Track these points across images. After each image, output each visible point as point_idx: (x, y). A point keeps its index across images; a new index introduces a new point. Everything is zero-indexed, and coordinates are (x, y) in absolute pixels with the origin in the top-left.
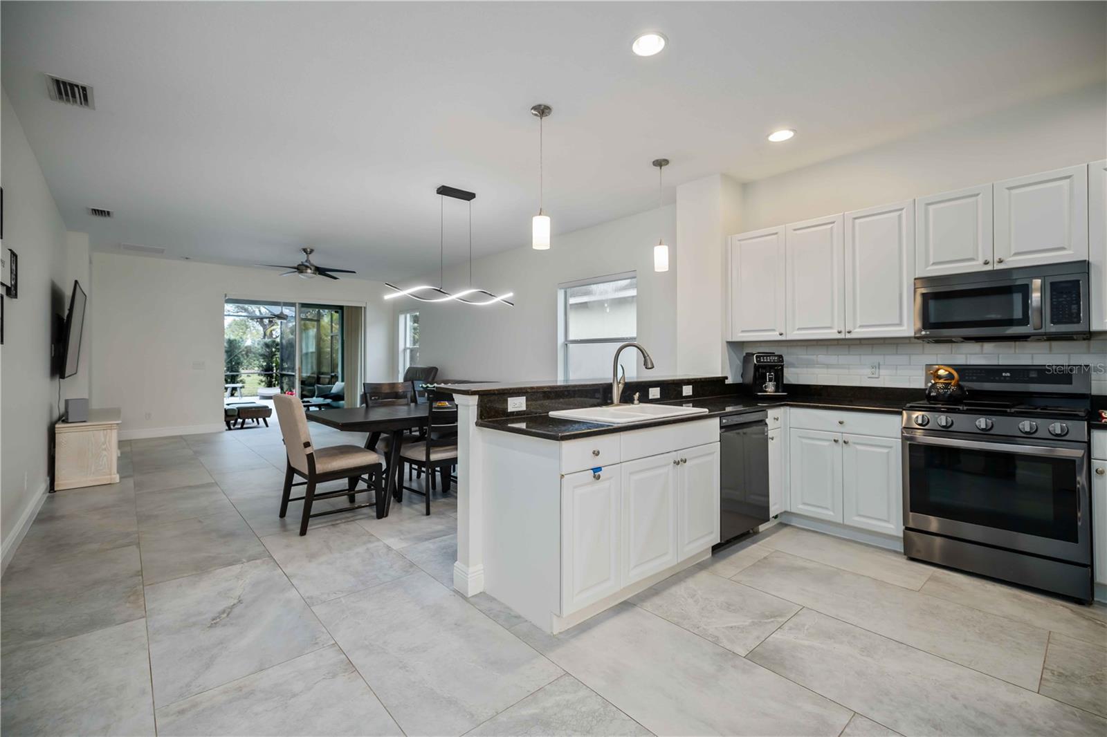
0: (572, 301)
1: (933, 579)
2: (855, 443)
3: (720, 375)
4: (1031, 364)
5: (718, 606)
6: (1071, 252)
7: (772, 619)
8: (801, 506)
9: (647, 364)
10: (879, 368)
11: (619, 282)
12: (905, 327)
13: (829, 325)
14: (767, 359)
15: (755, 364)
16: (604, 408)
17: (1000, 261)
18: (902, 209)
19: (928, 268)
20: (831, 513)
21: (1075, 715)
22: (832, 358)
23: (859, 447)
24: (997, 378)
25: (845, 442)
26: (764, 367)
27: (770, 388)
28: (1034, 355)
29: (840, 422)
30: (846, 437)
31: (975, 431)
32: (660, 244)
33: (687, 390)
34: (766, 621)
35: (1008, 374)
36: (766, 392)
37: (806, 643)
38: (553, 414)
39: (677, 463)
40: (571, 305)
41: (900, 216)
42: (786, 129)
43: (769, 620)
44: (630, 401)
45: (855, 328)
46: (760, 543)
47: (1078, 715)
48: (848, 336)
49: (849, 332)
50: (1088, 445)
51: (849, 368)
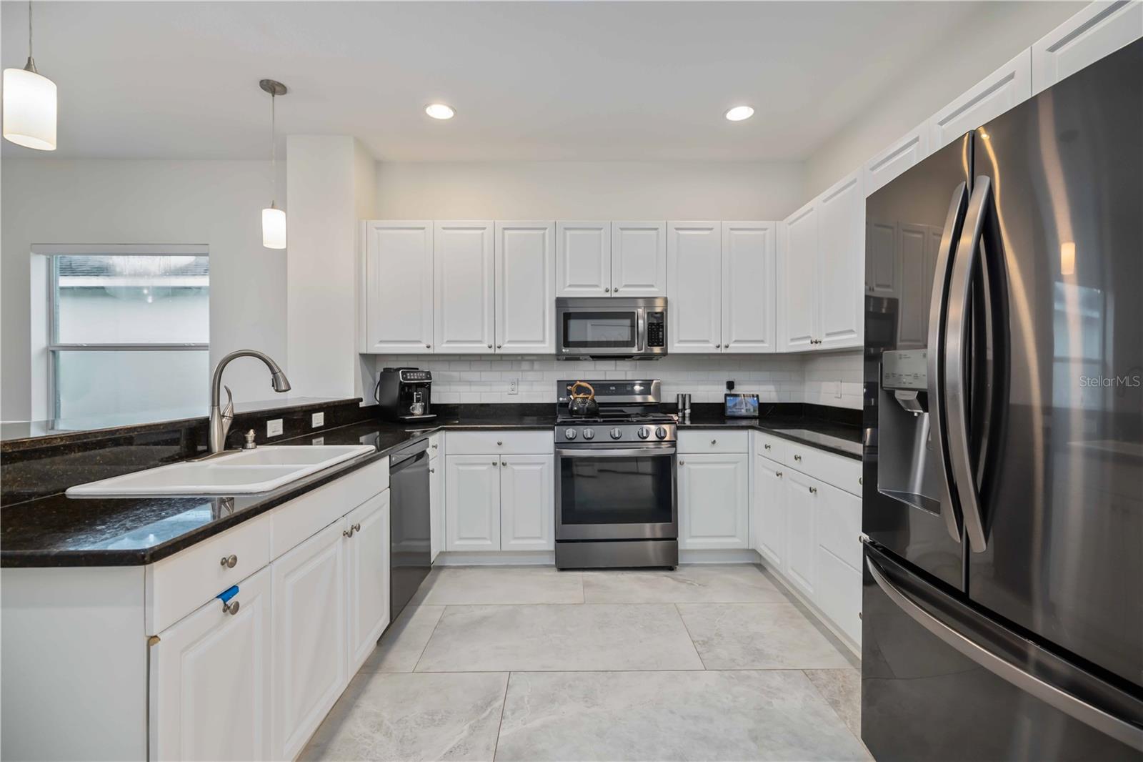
0: (65, 282)
1: (587, 585)
2: (512, 464)
3: (352, 397)
4: (624, 379)
5: (420, 725)
6: (656, 290)
7: (489, 710)
8: (457, 542)
9: (278, 383)
10: (518, 385)
11: (173, 258)
12: (547, 345)
13: (480, 339)
14: (414, 376)
15: (401, 382)
16: (196, 464)
17: (616, 291)
18: (545, 229)
19: (566, 290)
20: (489, 542)
21: (732, 678)
22: (473, 375)
23: (516, 468)
24: (607, 392)
25: (503, 464)
26: (410, 385)
27: (417, 410)
28: (608, 372)
29: (499, 444)
30: (505, 458)
31: (610, 441)
32: (273, 207)
33: (318, 420)
34: (484, 715)
35: (614, 388)
36: (413, 414)
37: (537, 723)
38: (75, 491)
39: (348, 534)
40: (62, 288)
41: (544, 235)
42: (445, 105)
43: (488, 712)
44: (243, 444)
45: (503, 344)
46: (425, 602)
47: (733, 676)
48: (498, 351)
49: (499, 347)
50: (673, 444)
51: (491, 385)
